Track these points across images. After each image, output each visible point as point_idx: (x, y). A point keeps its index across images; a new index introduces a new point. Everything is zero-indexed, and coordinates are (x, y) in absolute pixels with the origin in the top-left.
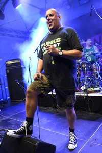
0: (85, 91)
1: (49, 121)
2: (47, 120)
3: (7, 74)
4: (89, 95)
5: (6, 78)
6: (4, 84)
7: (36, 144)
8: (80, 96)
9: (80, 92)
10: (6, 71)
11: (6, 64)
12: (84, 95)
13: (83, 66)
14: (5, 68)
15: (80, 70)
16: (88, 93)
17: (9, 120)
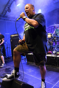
0: (55, 54)
1: (33, 71)
2: (32, 70)
3: (11, 42)
4: (57, 56)
5: (10, 44)
6: (9, 48)
7: (21, 85)
8: (52, 57)
9: (52, 54)
10: (11, 41)
11: (11, 37)
12: (54, 56)
13: (55, 39)
14: (10, 39)
15: (53, 41)
16: (57, 55)
17: (10, 68)
